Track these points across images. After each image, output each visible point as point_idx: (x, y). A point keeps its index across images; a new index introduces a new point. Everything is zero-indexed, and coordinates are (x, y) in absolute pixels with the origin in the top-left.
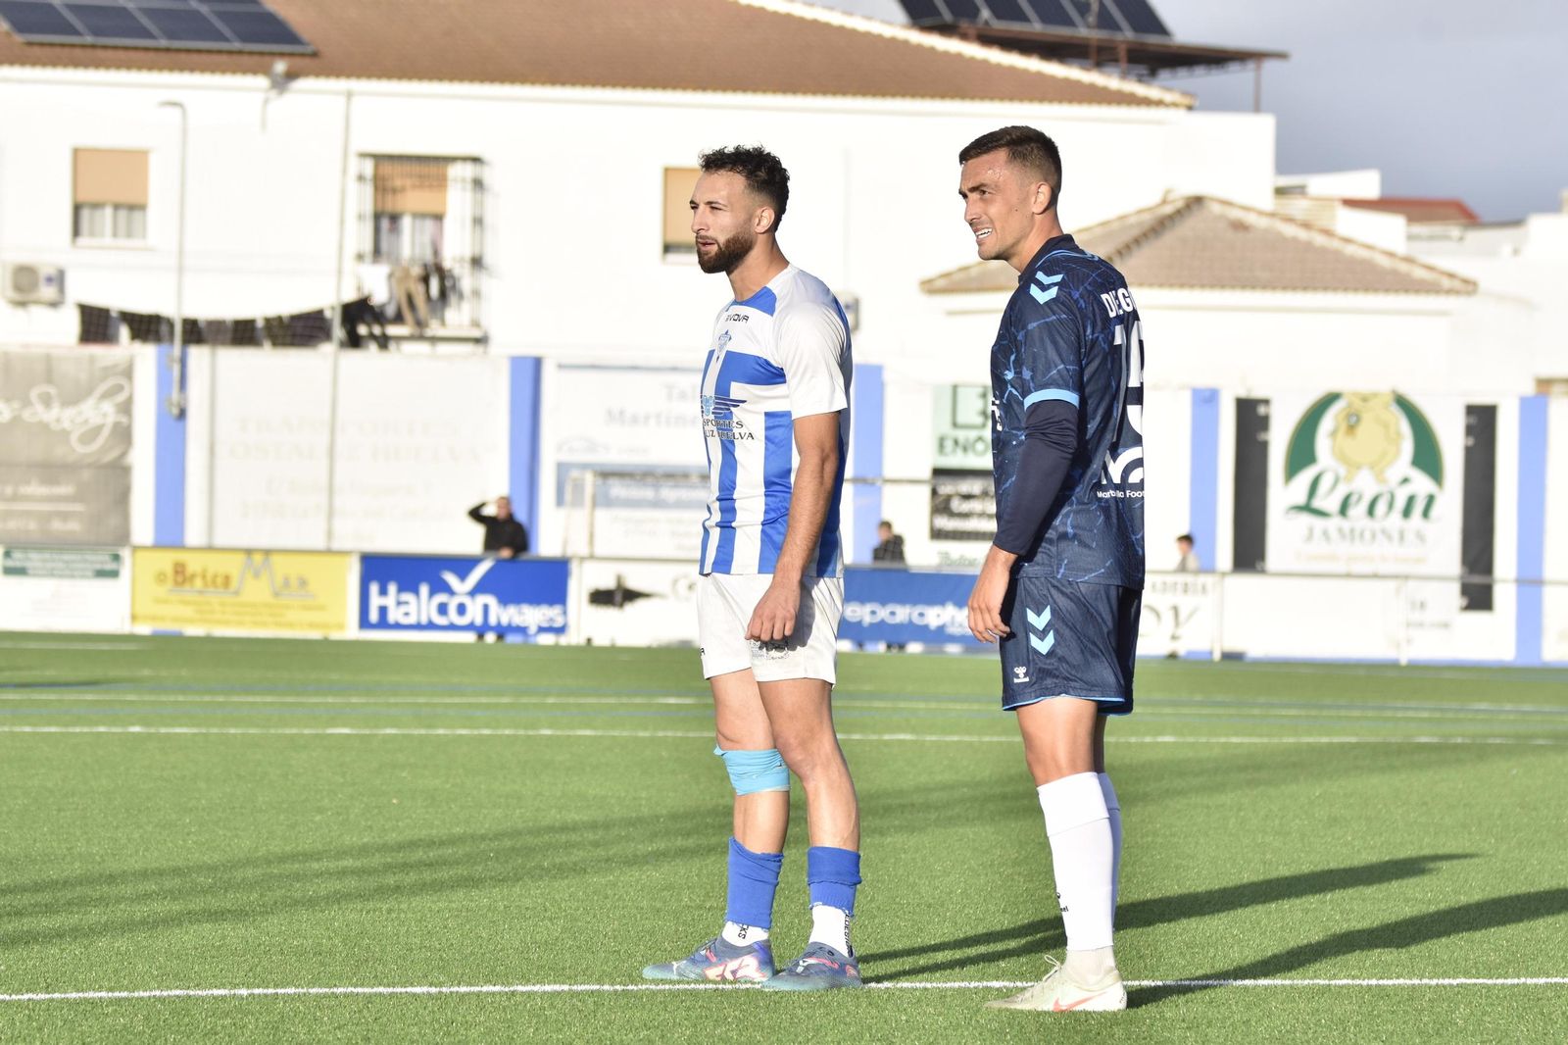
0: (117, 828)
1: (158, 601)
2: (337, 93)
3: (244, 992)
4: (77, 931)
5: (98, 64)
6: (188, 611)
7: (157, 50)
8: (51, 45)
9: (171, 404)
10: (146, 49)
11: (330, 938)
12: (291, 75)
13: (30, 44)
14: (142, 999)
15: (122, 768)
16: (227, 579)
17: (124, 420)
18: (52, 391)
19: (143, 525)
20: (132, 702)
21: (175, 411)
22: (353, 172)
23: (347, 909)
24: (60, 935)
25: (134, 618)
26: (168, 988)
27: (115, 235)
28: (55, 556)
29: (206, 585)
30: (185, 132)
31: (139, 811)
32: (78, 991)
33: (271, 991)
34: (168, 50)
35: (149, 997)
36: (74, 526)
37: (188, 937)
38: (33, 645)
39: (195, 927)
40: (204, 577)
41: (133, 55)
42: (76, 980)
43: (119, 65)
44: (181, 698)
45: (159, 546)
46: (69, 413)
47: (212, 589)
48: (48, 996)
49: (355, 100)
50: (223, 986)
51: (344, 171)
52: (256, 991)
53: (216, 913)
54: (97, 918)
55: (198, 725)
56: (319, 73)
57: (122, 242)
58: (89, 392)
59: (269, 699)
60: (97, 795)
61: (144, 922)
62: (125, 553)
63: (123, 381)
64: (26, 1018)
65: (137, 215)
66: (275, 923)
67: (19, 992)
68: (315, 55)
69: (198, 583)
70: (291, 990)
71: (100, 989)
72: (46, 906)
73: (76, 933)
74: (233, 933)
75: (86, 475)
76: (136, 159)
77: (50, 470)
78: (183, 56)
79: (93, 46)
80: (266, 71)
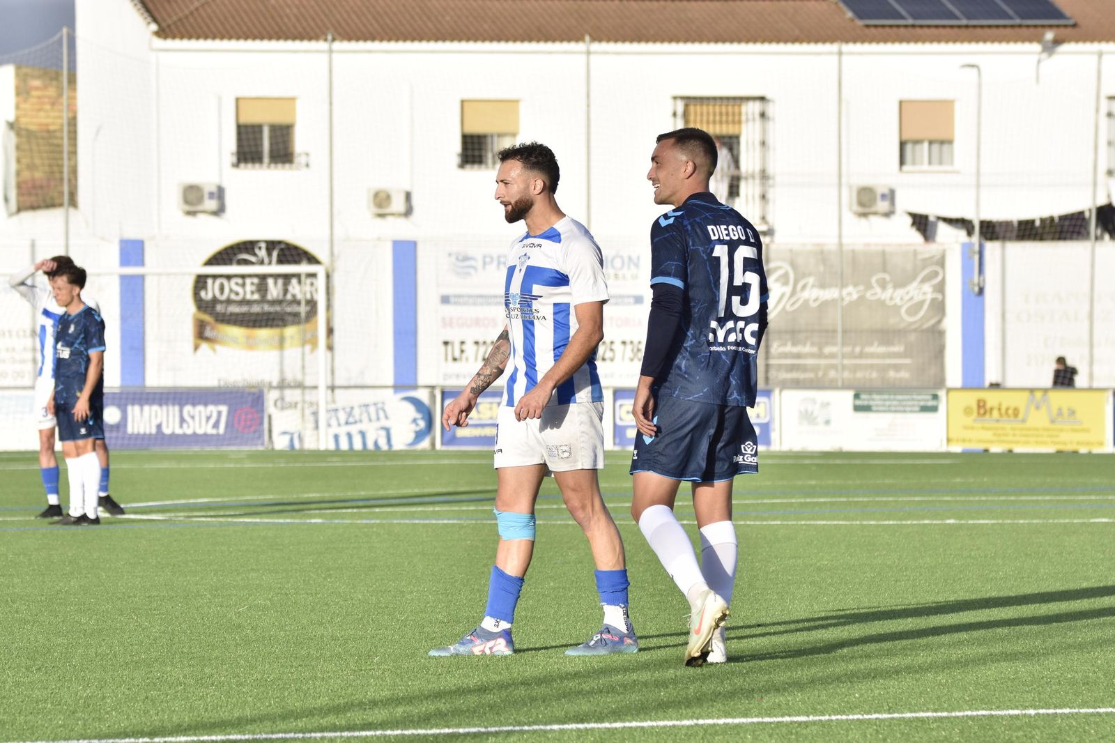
0: (938, 593)
1: (966, 428)
2: (1092, 53)
3: (1032, 712)
4: (910, 668)
5: (916, 39)
6: (988, 435)
7: (959, 27)
8: (883, 26)
9: (974, 285)
10: (952, 27)
11: (1095, 672)
12: (1057, 42)
13: (868, 26)
14: (958, 717)
15: (941, 550)
16: (1016, 412)
17: (940, 297)
18: (887, 277)
19: (954, 373)
20: (948, 501)
21: (976, 289)
22: (1104, 109)
23: (1107, 651)
24: (897, 672)
25: (949, 440)
26: (977, 709)
27: (930, 163)
28: (892, 397)
29: (1001, 414)
30: (980, 86)
31: (954, 581)
32: (911, 712)
33: (1051, 711)
34: (967, 26)
35: (963, 716)
36: (904, 375)
37: (991, 672)
38: (877, 462)
39: (996, 665)
40: (999, 409)
41: (942, 31)
42: (910, 704)
43: (932, 40)
44: (984, 498)
45: (965, 388)
46: (900, 292)
47: (1005, 418)
48: (890, 716)
49: (1105, 58)
50: (1017, 708)
51: (1097, 110)
52: (1042, 711)
53: (1011, 654)
54: (924, 659)
55: (997, 518)
56: (1077, 39)
57: (935, 168)
58: (914, 278)
59: (1048, 498)
60: (923, 570)
61: (958, 662)
62: (942, 394)
63: (938, 269)
64: (874, 732)
65: (946, 147)
66: (1053, 662)
67: (869, 713)
68: (1075, 26)
69: (995, 413)
70: (1067, 711)
71: (928, 710)
72: (888, 650)
73: (909, 669)
74: (1024, 669)
75: (912, 337)
76: (944, 107)
77: (887, 335)
78: (979, 31)
79: (913, 26)
80: (1039, 39)
